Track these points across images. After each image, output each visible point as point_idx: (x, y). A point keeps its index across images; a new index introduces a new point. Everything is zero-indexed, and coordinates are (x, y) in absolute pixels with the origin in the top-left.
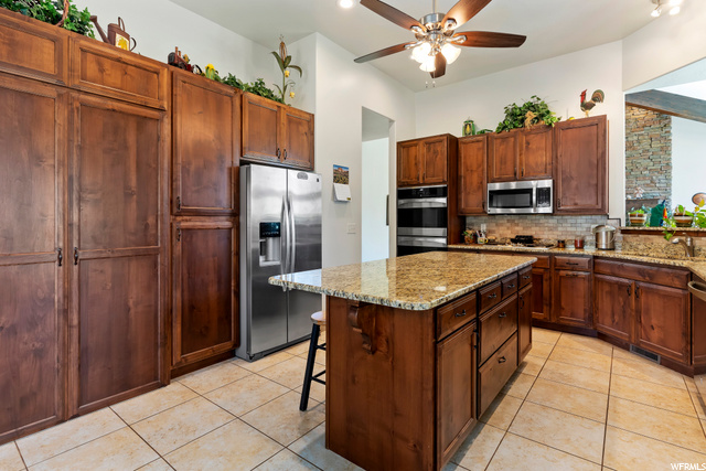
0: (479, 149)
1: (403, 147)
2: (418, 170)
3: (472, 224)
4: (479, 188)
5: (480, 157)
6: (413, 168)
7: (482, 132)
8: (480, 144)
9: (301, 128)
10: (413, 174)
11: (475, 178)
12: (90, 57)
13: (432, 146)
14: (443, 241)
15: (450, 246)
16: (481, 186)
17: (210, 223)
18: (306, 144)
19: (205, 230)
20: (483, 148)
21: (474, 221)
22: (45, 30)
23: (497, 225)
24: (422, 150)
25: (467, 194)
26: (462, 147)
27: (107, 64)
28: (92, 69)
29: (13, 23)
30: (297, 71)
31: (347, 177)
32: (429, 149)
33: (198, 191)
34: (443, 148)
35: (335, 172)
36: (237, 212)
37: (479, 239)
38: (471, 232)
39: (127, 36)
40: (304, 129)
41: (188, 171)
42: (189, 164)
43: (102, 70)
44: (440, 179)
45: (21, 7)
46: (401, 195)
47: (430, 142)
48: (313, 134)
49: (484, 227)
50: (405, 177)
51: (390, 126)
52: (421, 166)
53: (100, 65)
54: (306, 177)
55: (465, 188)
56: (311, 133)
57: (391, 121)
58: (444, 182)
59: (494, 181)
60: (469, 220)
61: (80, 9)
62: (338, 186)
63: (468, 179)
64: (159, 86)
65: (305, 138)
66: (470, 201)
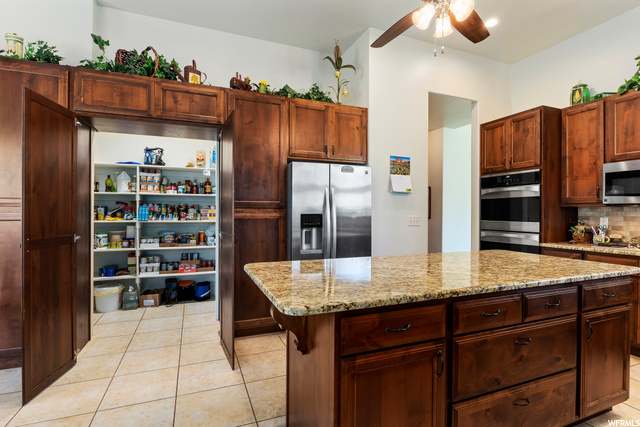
0: (591, 120)
1: (487, 129)
2: (504, 154)
3: (588, 218)
4: (591, 171)
5: (593, 130)
6: (498, 152)
7: (599, 97)
8: (594, 113)
9: (351, 123)
10: (499, 158)
11: (586, 159)
12: (168, 93)
13: (521, 123)
14: (536, 238)
15: (544, 245)
16: (595, 168)
17: (260, 215)
18: (358, 139)
19: (255, 221)
20: (598, 118)
21: (589, 213)
22: (140, 81)
23: (625, 219)
24: (509, 129)
25: (574, 179)
26: (567, 121)
27: (180, 96)
28: (169, 102)
29: (121, 81)
30: (352, 69)
31: (408, 167)
32: (517, 129)
33: (248, 188)
34: (535, 126)
35: (393, 163)
36: (284, 204)
37: (596, 238)
38: (582, 228)
39: (199, 73)
40: (356, 123)
41: (240, 171)
42: (241, 165)
43: (176, 102)
44: (532, 162)
45: (129, 69)
46: (485, 184)
47: (518, 120)
48: (366, 128)
49: (604, 222)
50: (489, 163)
51: (473, 107)
52: (507, 149)
53: (175, 98)
54: (352, 170)
55: (571, 173)
56: (364, 127)
57: (474, 103)
58: (536, 166)
59: (614, 160)
60: (582, 213)
61: (169, 62)
62: (396, 178)
63: (575, 160)
64: (218, 106)
65: (356, 132)
66: (579, 187)
